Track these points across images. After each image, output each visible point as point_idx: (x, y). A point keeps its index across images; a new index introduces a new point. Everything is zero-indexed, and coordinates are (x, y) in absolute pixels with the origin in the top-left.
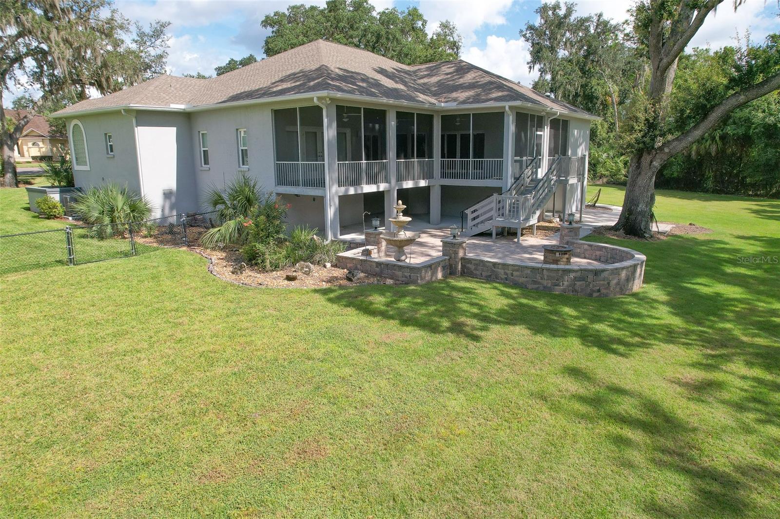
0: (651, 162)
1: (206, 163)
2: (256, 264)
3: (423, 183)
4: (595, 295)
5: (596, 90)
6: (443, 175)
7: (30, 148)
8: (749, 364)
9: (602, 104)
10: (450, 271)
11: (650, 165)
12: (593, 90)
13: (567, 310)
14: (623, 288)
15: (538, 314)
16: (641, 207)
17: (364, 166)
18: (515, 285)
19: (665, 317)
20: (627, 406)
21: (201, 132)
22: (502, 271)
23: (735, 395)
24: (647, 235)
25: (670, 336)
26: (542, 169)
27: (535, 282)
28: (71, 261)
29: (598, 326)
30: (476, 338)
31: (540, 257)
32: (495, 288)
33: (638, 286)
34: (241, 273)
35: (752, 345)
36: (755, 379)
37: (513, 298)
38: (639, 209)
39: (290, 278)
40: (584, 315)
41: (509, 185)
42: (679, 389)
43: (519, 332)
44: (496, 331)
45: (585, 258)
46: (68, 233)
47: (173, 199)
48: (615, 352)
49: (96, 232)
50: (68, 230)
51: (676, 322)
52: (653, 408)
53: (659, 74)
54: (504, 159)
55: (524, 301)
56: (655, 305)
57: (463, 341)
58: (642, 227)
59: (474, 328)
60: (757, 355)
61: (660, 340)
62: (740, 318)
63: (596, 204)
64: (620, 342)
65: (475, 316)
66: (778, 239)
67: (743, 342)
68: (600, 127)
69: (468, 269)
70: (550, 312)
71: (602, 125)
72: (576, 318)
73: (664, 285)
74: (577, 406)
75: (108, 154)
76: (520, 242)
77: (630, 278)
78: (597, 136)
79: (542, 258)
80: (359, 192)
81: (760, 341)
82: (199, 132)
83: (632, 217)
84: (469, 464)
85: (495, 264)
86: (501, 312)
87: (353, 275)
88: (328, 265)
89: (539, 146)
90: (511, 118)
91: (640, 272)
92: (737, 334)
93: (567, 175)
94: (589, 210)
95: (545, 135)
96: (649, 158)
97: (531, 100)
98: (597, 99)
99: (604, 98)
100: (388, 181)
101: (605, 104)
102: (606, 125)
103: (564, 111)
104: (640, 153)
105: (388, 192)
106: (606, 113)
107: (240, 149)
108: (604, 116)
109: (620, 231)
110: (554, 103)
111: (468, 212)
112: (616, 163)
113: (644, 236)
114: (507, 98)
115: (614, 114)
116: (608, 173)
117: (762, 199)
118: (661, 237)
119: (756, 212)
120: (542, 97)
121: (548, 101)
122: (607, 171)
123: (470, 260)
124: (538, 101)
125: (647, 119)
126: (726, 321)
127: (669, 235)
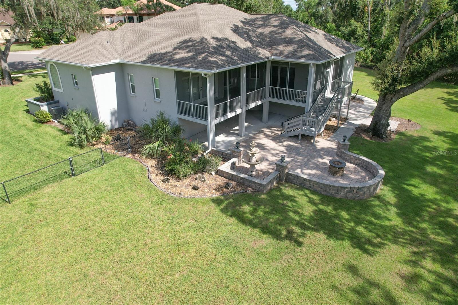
0: (392, 98)
1: (134, 91)
2: (175, 174)
3: (259, 103)
4: (357, 200)
5: (358, 3)
6: (271, 96)
7: (3, 33)
9: (361, 11)
10: (280, 179)
11: (391, 100)
12: (357, 3)
13: (343, 214)
14: (373, 195)
16: (383, 121)
17: (228, 104)
18: (315, 192)
21: (129, 74)
22: (308, 183)
24: (384, 137)
25: (396, 236)
26: (328, 90)
27: (325, 191)
28: (73, 175)
31: (328, 162)
32: (306, 195)
33: (380, 188)
34: (168, 182)
37: (316, 205)
38: (381, 122)
39: (195, 188)
40: (352, 219)
41: (310, 107)
42: (397, 281)
43: (319, 237)
44: (308, 237)
45: (351, 163)
46: (70, 161)
47: (116, 115)
48: (368, 252)
49: (77, 143)
50: (70, 159)
51: (399, 222)
53: (403, 49)
54: (307, 92)
55: (321, 207)
57: (293, 246)
58: (382, 132)
59: (298, 234)
61: (389, 240)
64: (369, 242)
65: (297, 224)
66: (457, 134)
67: (432, 241)
68: (358, 28)
69: (289, 178)
70: (335, 217)
71: (360, 27)
72: (348, 221)
75: (74, 86)
76: (315, 143)
78: (356, 33)
79: (329, 164)
80: (226, 119)
81: (440, 239)
82: (128, 74)
83: (377, 126)
87: (229, 186)
88: (213, 173)
89: (327, 77)
90: (313, 69)
92: (429, 232)
93: (343, 97)
94: (352, 103)
95: (331, 70)
96: (391, 96)
97: (325, 54)
98: (359, 9)
99: (364, 8)
100: (241, 108)
101: (363, 12)
102: (362, 25)
103: (343, 55)
104: (386, 94)
105: (241, 114)
106: (363, 17)
107: (155, 88)
108: (362, 19)
109: (370, 134)
110: (337, 45)
111: (286, 123)
112: (367, 53)
113: (382, 138)
114: (312, 57)
115: (369, 18)
116: (361, 60)
117: (451, 84)
118: (393, 136)
119: (447, 102)
120: (330, 41)
121: (334, 45)
122: (361, 58)
123: (291, 175)
124: (328, 52)
125: (393, 76)
126: (424, 221)
127: (397, 133)
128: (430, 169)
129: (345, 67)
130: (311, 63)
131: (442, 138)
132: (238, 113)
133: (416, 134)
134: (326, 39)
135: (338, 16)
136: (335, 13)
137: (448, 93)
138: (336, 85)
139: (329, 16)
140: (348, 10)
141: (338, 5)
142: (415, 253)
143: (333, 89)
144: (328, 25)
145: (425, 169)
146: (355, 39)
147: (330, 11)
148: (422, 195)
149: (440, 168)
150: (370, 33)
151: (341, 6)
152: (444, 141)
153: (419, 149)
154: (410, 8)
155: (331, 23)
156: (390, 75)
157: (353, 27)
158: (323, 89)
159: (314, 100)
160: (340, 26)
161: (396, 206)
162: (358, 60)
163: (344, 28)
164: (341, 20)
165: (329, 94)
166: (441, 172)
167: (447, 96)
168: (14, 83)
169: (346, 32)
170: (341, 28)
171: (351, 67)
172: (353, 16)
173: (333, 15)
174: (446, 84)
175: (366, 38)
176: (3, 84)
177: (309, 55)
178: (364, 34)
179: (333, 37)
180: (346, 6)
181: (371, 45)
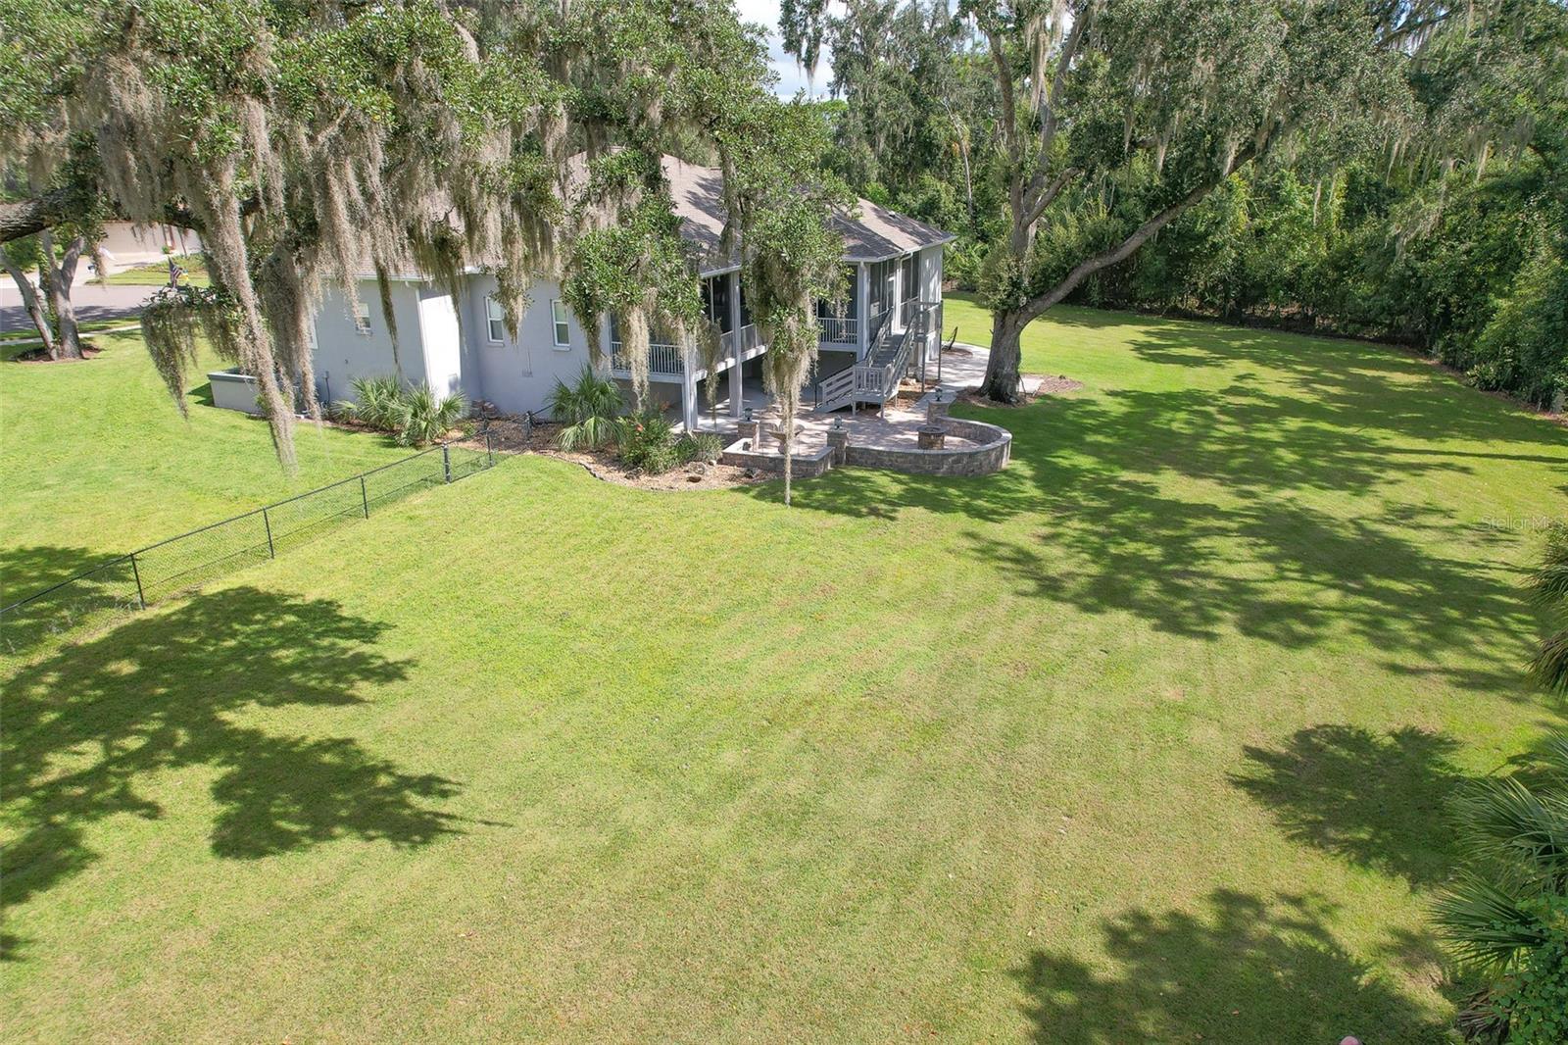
0: (1016, 321)
1: (497, 335)
4: (970, 475)
5: (936, 134)
8: (1083, 521)
9: (946, 153)
10: (837, 461)
11: (1016, 324)
12: (932, 134)
13: (951, 491)
14: (994, 467)
15: (931, 495)
16: (1007, 370)
18: (900, 471)
19: (1030, 490)
20: (1003, 551)
21: (488, 298)
22: (887, 458)
23: (1067, 540)
24: (1013, 400)
25: (1032, 505)
26: (895, 321)
27: (917, 467)
28: (448, 479)
29: (980, 502)
30: (892, 519)
31: (914, 437)
32: (885, 475)
33: (1006, 463)
35: (1087, 507)
36: (1081, 530)
37: (905, 484)
38: (1004, 372)
39: (693, 480)
40: (966, 494)
41: (865, 350)
42: (1033, 540)
43: (919, 512)
44: (903, 513)
45: (955, 436)
47: (459, 389)
48: (992, 520)
51: (1037, 493)
52: (1019, 551)
53: (1021, 229)
54: (858, 321)
55: (914, 485)
56: (1023, 481)
57: (882, 520)
58: (1008, 392)
59: (886, 511)
60: (1088, 514)
61: (1023, 509)
62: (1085, 487)
63: (955, 345)
64: (994, 512)
65: (882, 501)
67: (1082, 506)
68: (943, 195)
69: (853, 457)
70: (938, 494)
71: (947, 191)
72: (959, 497)
73: (1030, 462)
74: (972, 553)
75: (358, 329)
76: (884, 416)
77: (999, 458)
78: (939, 208)
79: (916, 438)
81: (1094, 504)
82: (484, 297)
83: (998, 381)
84: (919, 586)
85: (879, 452)
86: (900, 497)
87: (750, 471)
88: (715, 462)
89: (891, 294)
90: (865, 272)
91: (1007, 451)
92: (1080, 499)
93: (926, 331)
94: (946, 357)
95: (897, 280)
96: (1014, 318)
97: (884, 245)
98: (939, 148)
99: (949, 146)
100: (734, 356)
101: (949, 154)
102: (952, 190)
103: (918, 248)
104: (1005, 312)
105: (734, 367)
106: (952, 168)
107: (555, 323)
108: (950, 172)
109: (987, 397)
110: (903, 230)
111: (823, 384)
112: (970, 256)
113: (1010, 402)
114: (861, 251)
115: (964, 170)
116: (959, 273)
117: (1155, 318)
118: (1029, 400)
119: (1139, 347)
120: (888, 221)
121: (897, 229)
122: (958, 269)
123: (854, 449)
124: (889, 242)
125: (1011, 278)
126: (1075, 490)
127: (1037, 395)
128: (1090, 438)
129: (923, 275)
130: (862, 260)
131: (1119, 399)
132: (729, 366)
133: (1072, 397)
134: (880, 217)
135: (891, 165)
136: (882, 159)
137: (1147, 333)
138: (910, 312)
139: (869, 165)
140: (914, 151)
141: (887, 138)
142: (1058, 518)
143: (904, 321)
144: (869, 189)
145: (1084, 439)
146: (937, 221)
147: (868, 153)
148: (1074, 466)
149: (1108, 435)
150: (974, 208)
151: (894, 141)
152: (1121, 404)
153: (1077, 416)
154: (1020, 159)
155: (874, 185)
156: (1005, 276)
157: (930, 193)
158: (885, 318)
159: (873, 338)
160: (899, 189)
161: (1033, 479)
162: (952, 273)
163: (909, 196)
164: (898, 176)
165: (897, 329)
166: (1109, 441)
167: (1142, 338)
168: (85, 354)
169: (915, 205)
170: (902, 194)
171: (936, 277)
172: (926, 165)
173: (876, 163)
174: (1145, 317)
175: (965, 219)
176: (59, 355)
177: (855, 246)
178: (958, 209)
179: (893, 213)
180: (907, 142)
181: (978, 238)
